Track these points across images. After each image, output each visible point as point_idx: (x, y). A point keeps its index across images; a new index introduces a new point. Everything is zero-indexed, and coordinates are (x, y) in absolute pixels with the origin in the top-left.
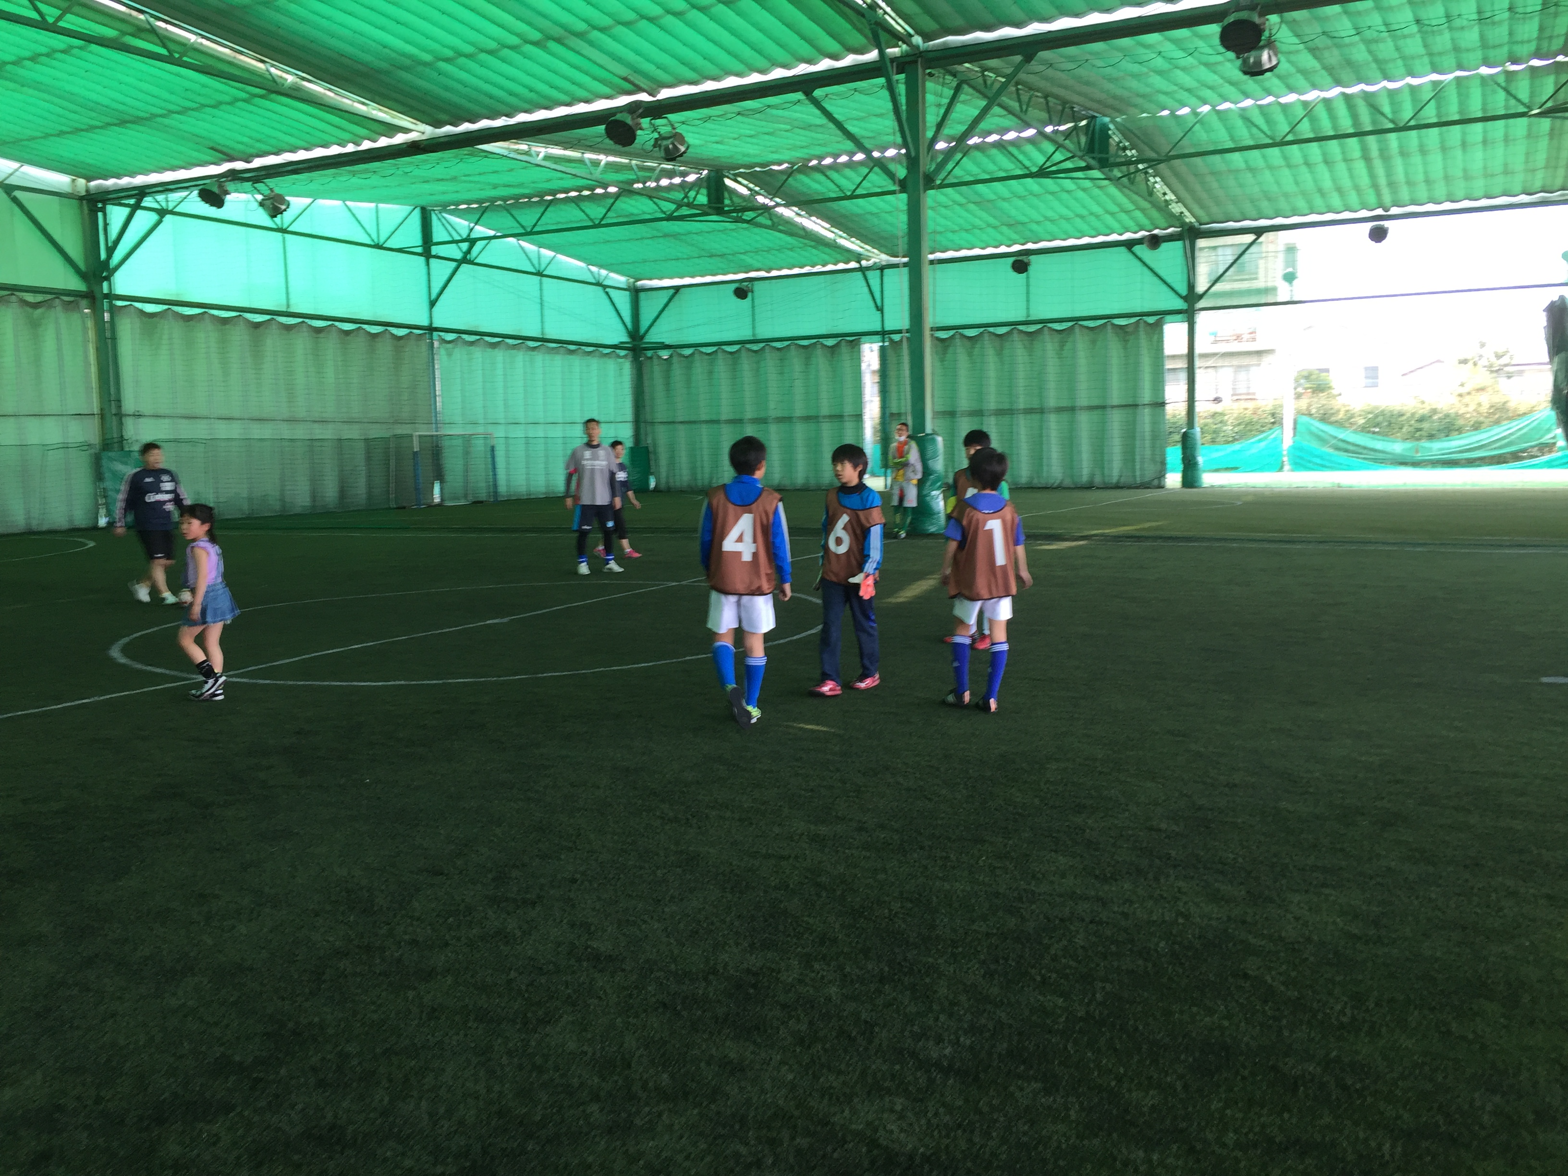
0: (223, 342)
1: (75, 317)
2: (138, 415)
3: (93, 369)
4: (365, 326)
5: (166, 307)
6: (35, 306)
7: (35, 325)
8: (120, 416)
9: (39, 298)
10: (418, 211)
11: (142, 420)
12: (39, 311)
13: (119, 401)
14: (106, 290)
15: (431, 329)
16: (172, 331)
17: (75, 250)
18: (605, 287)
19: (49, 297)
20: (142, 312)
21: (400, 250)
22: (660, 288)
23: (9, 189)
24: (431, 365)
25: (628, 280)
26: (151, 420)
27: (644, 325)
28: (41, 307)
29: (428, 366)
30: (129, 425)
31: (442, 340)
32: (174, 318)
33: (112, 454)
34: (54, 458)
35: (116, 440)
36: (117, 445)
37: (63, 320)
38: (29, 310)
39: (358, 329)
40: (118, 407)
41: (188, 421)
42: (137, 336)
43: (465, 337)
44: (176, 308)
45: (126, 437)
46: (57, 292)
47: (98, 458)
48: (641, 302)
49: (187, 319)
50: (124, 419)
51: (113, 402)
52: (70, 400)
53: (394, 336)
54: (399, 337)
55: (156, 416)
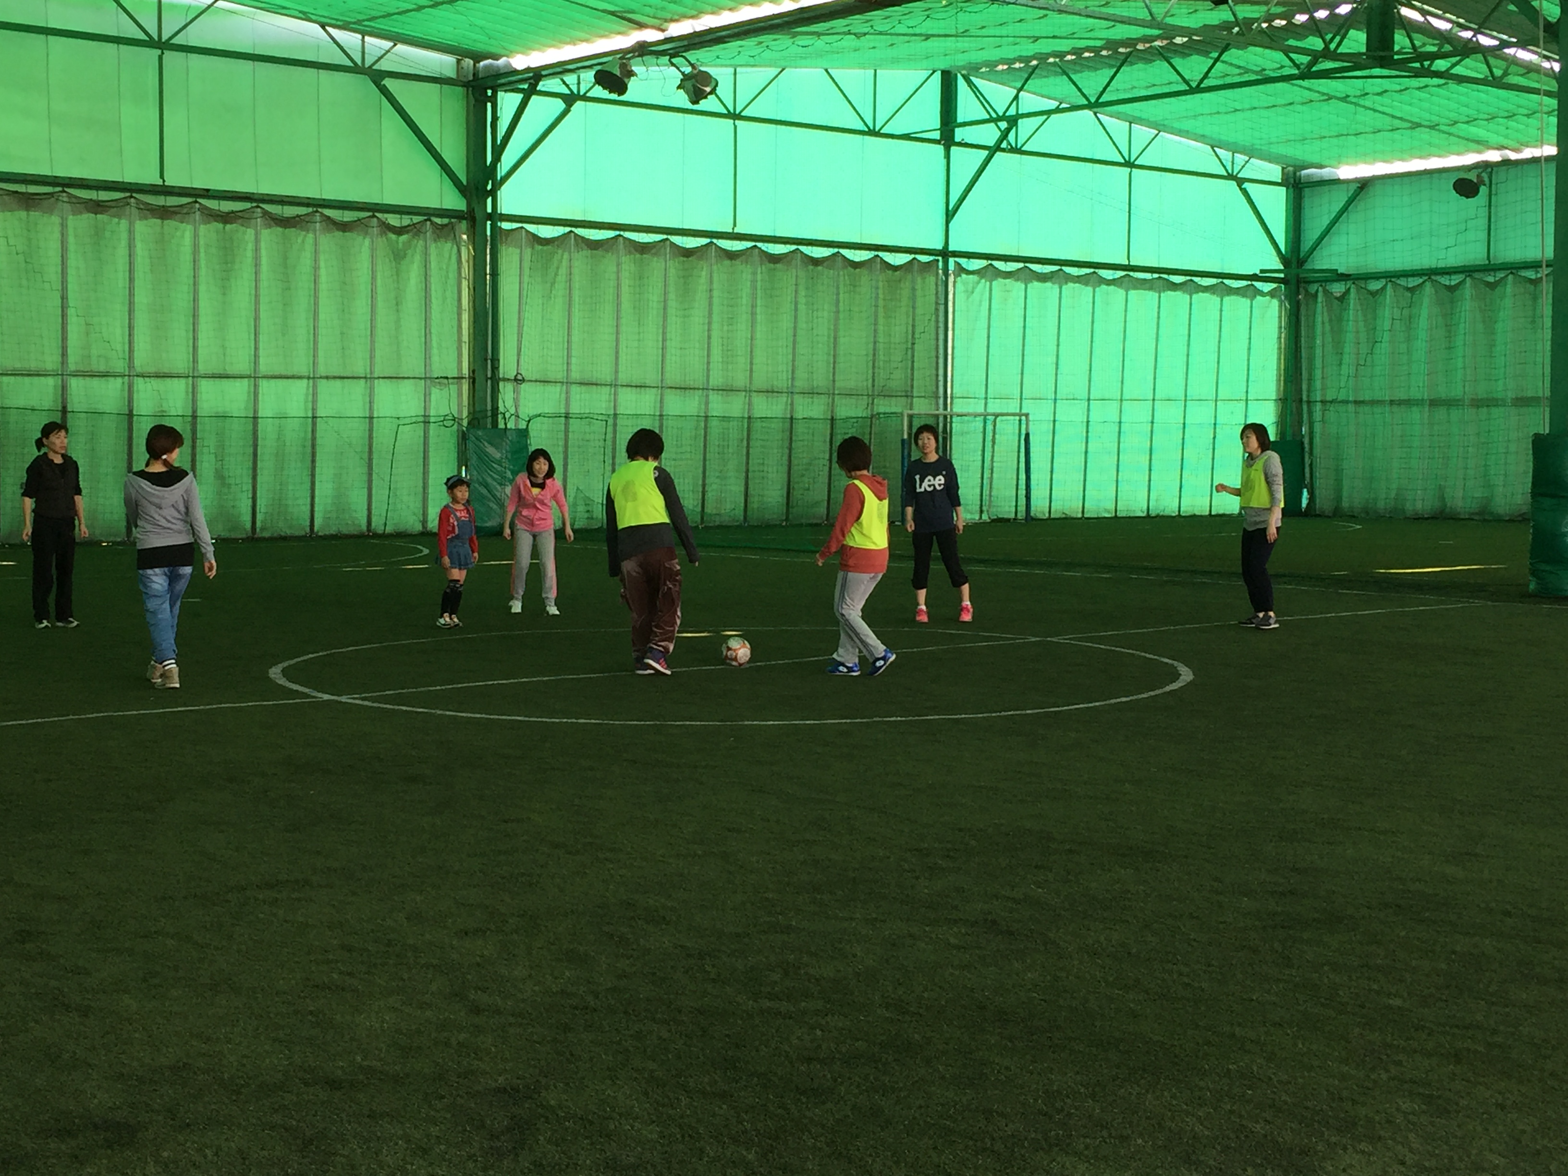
0: (640, 278)
1: (448, 247)
2: (518, 380)
3: (465, 317)
4: (845, 252)
5: (568, 229)
6: (399, 231)
7: (398, 256)
8: (495, 380)
9: (406, 221)
10: (938, 76)
11: (525, 385)
12: (404, 238)
13: (495, 360)
14: (489, 210)
15: (945, 253)
16: (572, 263)
17: (455, 156)
18: (1240, 182)
19: (417, 219)
20: (536, 239)
21: (906, 137)
22: (1337, 182)
23: (377, 77)
24: (942, 308)
25: (1283, 169)
26: (539, 387)
27: (1307, 243)
28: (407, 232)
29: (937, 310)
30: (506, 393)
31: (961, 270)
32: (577, 245)
33: (480, 433)
34: (410, 436)
35: (489, 414)
36: (489, 420)
37: (433, 249)
38: (393, 237)
39: (834, 255)
40: (495, 368)
41: (584, 388)
42: (527, 271)
43: (1000, 265)
44: (580, 231)
45: (501, 409)
46: (428, 213)
47: (463, 438)
48: (1307, 203)
49: (594, 245)
50: (501, 384)
51: (489, 361)
52: (435, 359)
53: (888, 265)
54: (897, 269)
55: (544, 381)
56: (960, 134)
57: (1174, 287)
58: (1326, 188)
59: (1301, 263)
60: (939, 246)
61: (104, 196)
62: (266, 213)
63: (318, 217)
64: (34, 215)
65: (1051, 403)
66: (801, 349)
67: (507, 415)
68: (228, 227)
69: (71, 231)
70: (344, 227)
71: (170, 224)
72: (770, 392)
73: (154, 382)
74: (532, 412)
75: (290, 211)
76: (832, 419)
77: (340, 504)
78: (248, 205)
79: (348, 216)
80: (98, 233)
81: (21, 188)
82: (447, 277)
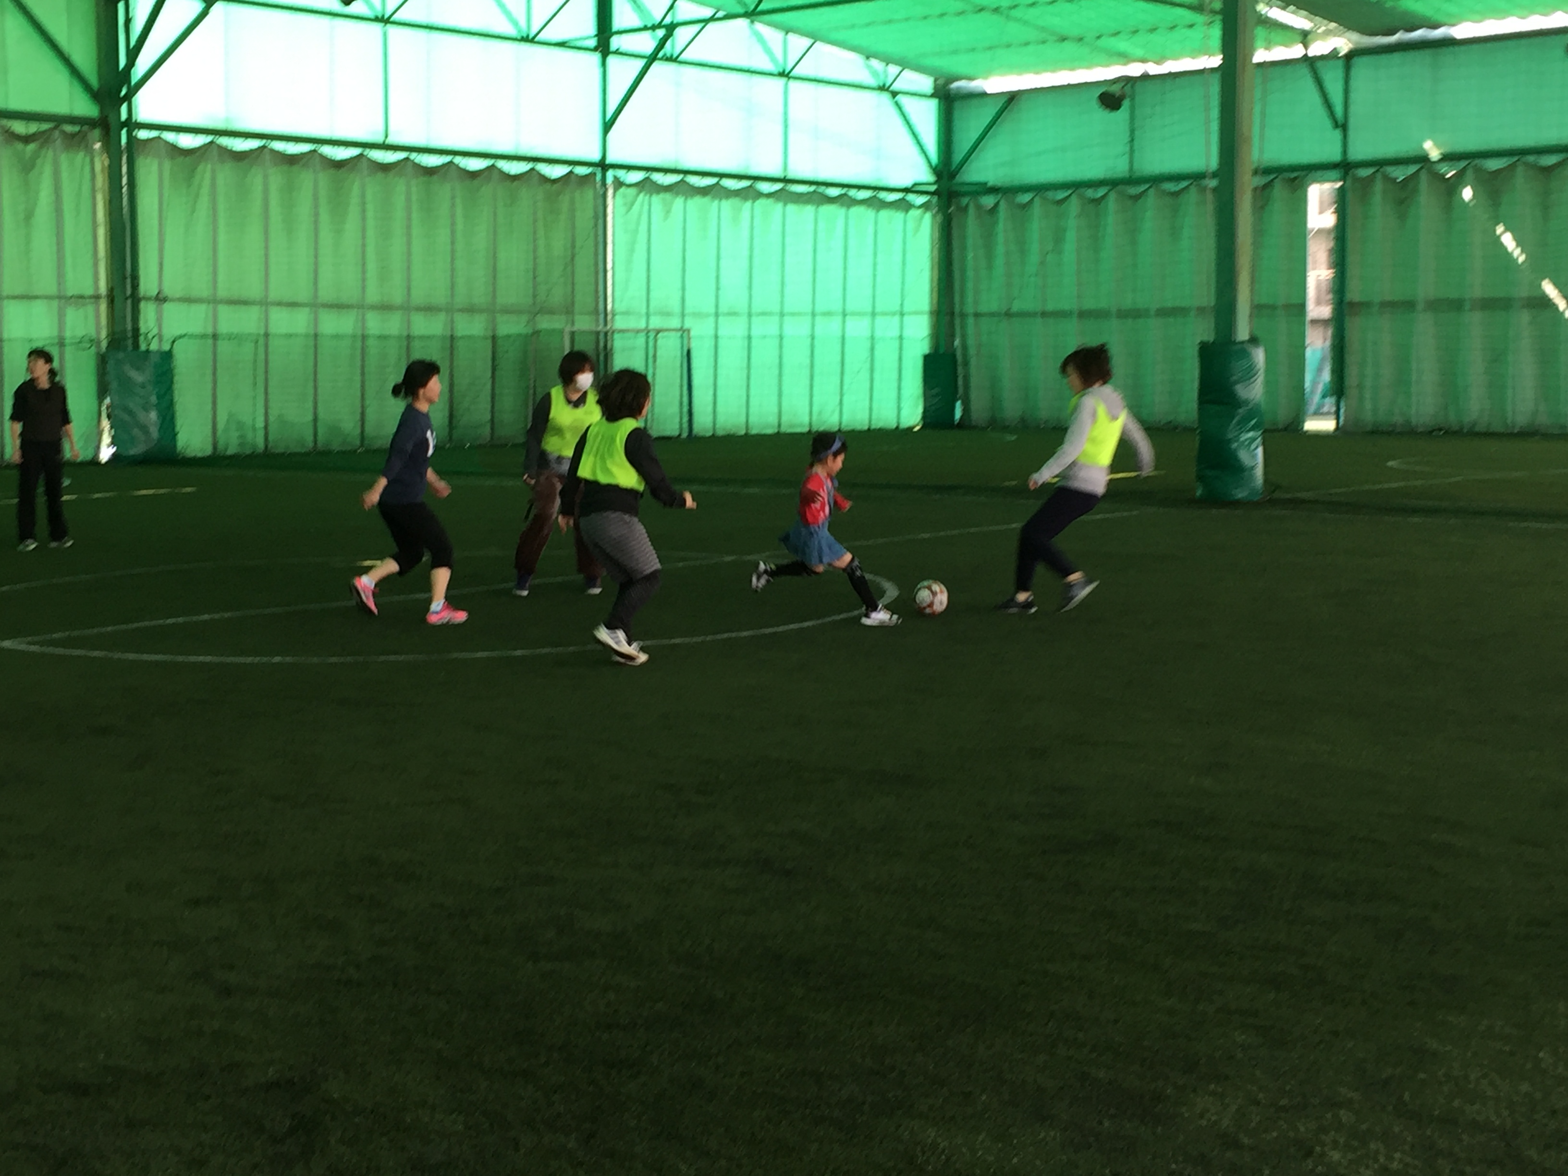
0: (289, 190)
1: (80, 156)
2: (160, 299)
3: (101, 232)
4: (501, 164)
5: (209, 138)
6: (27, 139)
7: (25, 166)
8: (136, 299)
9: (33, 128)
11: (167, 306)
12: (32, 147)
13: (135, 279)
14: (124, 116)
15: (603, 166)
16: (216, 176)
17: (84, 57)
18: (894, 94)
19: (45, 126)
20: (175, 150)
21: (562, 44)
22: (984, 95)
24: (601, 221)
25: (936, 81)
26: (183, 307)
27: (958, 157)
28: (33, 141)
29: (596, 225)
30: (148, 312)
31: (619, 184)
32: (220, 155)
33: (121, 355)
35: (130, 334)
36: (130, 342)
37: (64, 159)
38: (19, 146)
39: (489, 167)
40: (135, 286)
41: (232, 308)
42: (166, 183)
43: (658, 178)
44: (224, 141)
45: (143, 330)
46: (58, 120)
47: (102, 361)
48: (957, 114)
49: (240, 156)
50: (142, 305)
51: (129, 281)
52: (70, 275)
53: (544, 179)
54: (555, 181)
55: (188, 300)
56: (616, 42)
57: (830, 200)
58: (975, 102)
59: (953, 175)
60: (596, 157)
65: (712, 320)
66: (460, 264)
67: (150, 336)
72: (429, 309)
74: (176, 333)
76: (494, 338)
82: (80, 189)
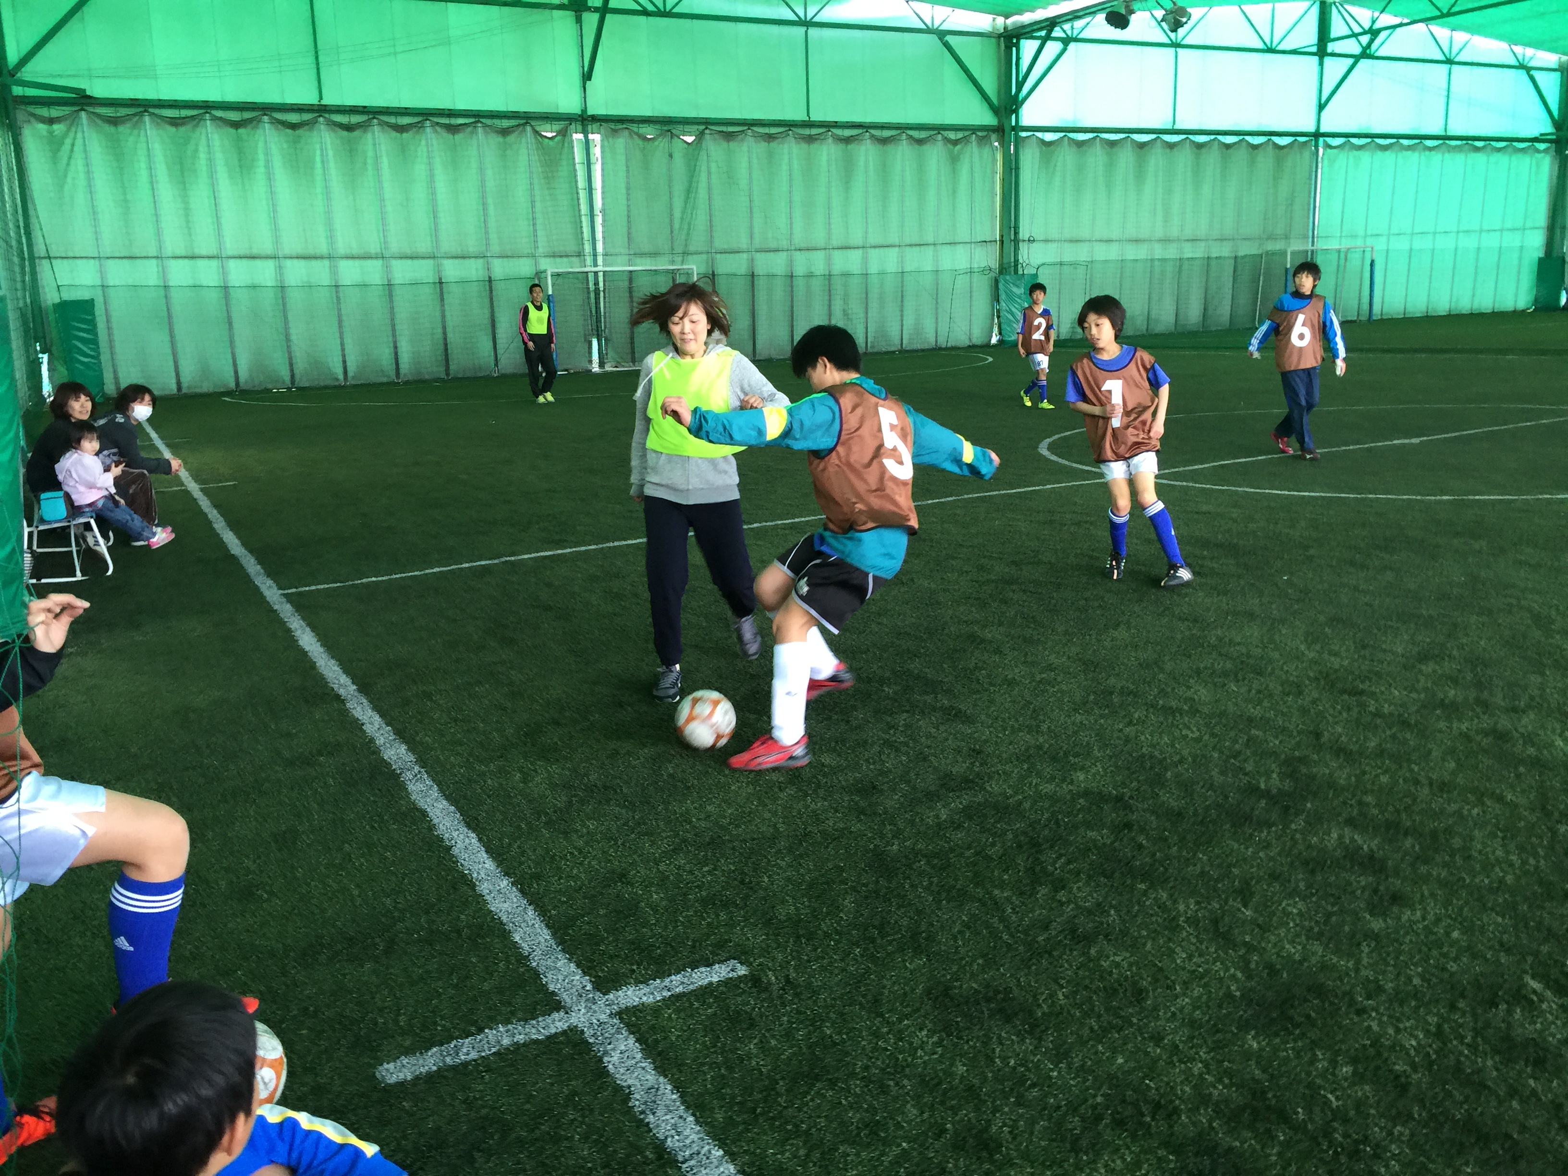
0: (1110, 166)
1: (986, 151)
2: (1031, 241)
5: (1062, 134)
6: (955, 143)
7: (954, 160)
8: (1016, 241)
9: (960, 135)
11: (1034, 244)
12: (958, 147)
13: (1017, 228)
14: (1013, 124)
15: (1317, 135)
16: (1066, 157)
17: (990, 85)
18: (1530, 69)
19: (967, 133)
20: (1043, 142)
21: (1294, 52)
23: (942, 34)
24: (1313, 174)
26: (1042, 245)
28: (960, 143)
29: (1310, 176)
30: (1024, 249)
31: (1328, 146)
32: (1069, 144)
33: (1008, 278)
34: (962, 282)
35: (1012, 264)
36: (1012, 269)
37: (977, 153)
38: (951, 147)
39: (1241, 141)
40: (1016, 233)
41: (1072, 244)
42: (1036, 165)
43: (1354, 141)
44: (1071, 135)
45: (1021, 261)
46: (974, 129)
47: (997, 282)
49: (1080, 144)
50: (1020, 244)
51: (1013, 229)
52: (977, 229)
53: (1277, 146)
54: (1282, 148)
55: (1046, 241)
56: (1331, 47)
57: (1477, 149)
60: (1312, 129)
61: (773, 130)
62: (872, 136)
63: (904, 136)
64: (733, 144)
65: (1386, 238)
67: (1024, 264)
68: (849, 147)
69: (754, 155)
70: (920, 142)
71: (815, 146)
72: (1195, 240)
73: (806, 253)
74: (1039, 262)
75: (886, 133)
76: (1237, 257)
77: (918, 330)
78: (859, 131)
79: (923, 135)
80: (770, 155)
81: (724, 129)
82: (986, 173)
